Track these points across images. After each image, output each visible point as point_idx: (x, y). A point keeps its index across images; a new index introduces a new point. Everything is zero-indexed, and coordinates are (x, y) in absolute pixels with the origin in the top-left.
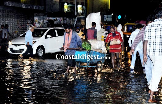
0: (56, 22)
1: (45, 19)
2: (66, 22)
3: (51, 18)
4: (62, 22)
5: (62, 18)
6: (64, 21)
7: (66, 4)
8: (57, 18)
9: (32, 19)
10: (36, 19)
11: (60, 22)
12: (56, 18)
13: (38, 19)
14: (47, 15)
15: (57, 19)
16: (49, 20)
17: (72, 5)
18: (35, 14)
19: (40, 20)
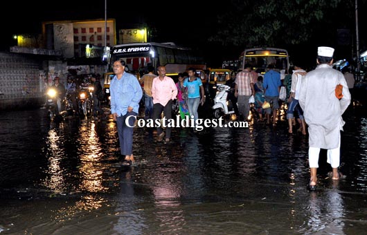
0: (79, 73)
1: (65, 69)
2: (93, 71)
3: (72, 67)
4: (88, 72)
5: (88, 66)
6: (91, 70)
7: (88, 47)
8: (82, 66)
9: (45, 69)
10: (51, 68)
11: (85, 71)
12: (79, 67)
13: (55, 69)
14: (66, 63)
15: (81, 68)
16: (69, 70)
18: (50, 62)
19: (58, 70)
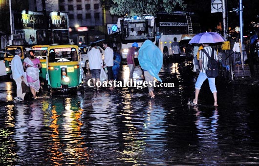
17: (35, 13)
